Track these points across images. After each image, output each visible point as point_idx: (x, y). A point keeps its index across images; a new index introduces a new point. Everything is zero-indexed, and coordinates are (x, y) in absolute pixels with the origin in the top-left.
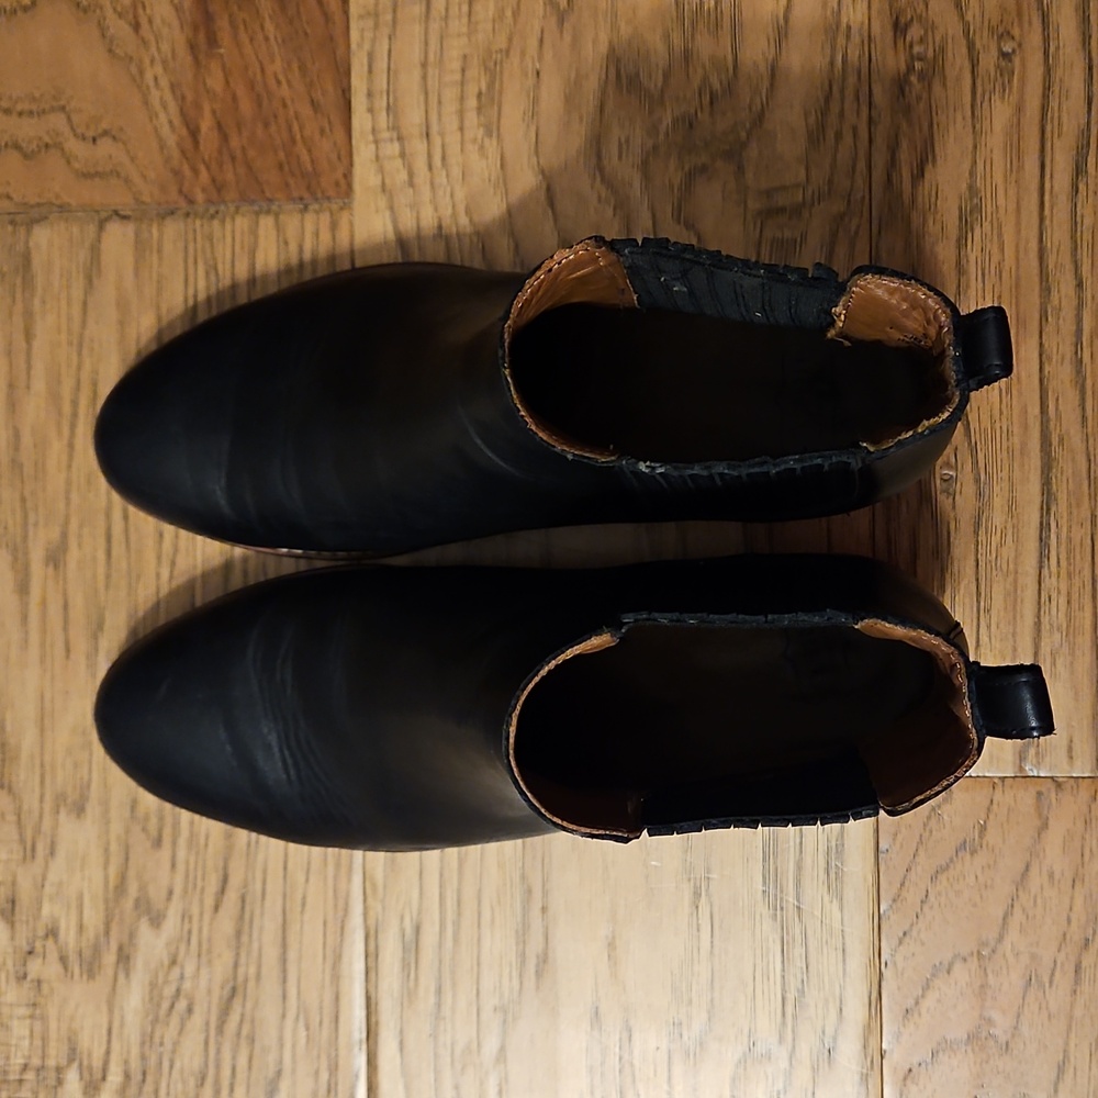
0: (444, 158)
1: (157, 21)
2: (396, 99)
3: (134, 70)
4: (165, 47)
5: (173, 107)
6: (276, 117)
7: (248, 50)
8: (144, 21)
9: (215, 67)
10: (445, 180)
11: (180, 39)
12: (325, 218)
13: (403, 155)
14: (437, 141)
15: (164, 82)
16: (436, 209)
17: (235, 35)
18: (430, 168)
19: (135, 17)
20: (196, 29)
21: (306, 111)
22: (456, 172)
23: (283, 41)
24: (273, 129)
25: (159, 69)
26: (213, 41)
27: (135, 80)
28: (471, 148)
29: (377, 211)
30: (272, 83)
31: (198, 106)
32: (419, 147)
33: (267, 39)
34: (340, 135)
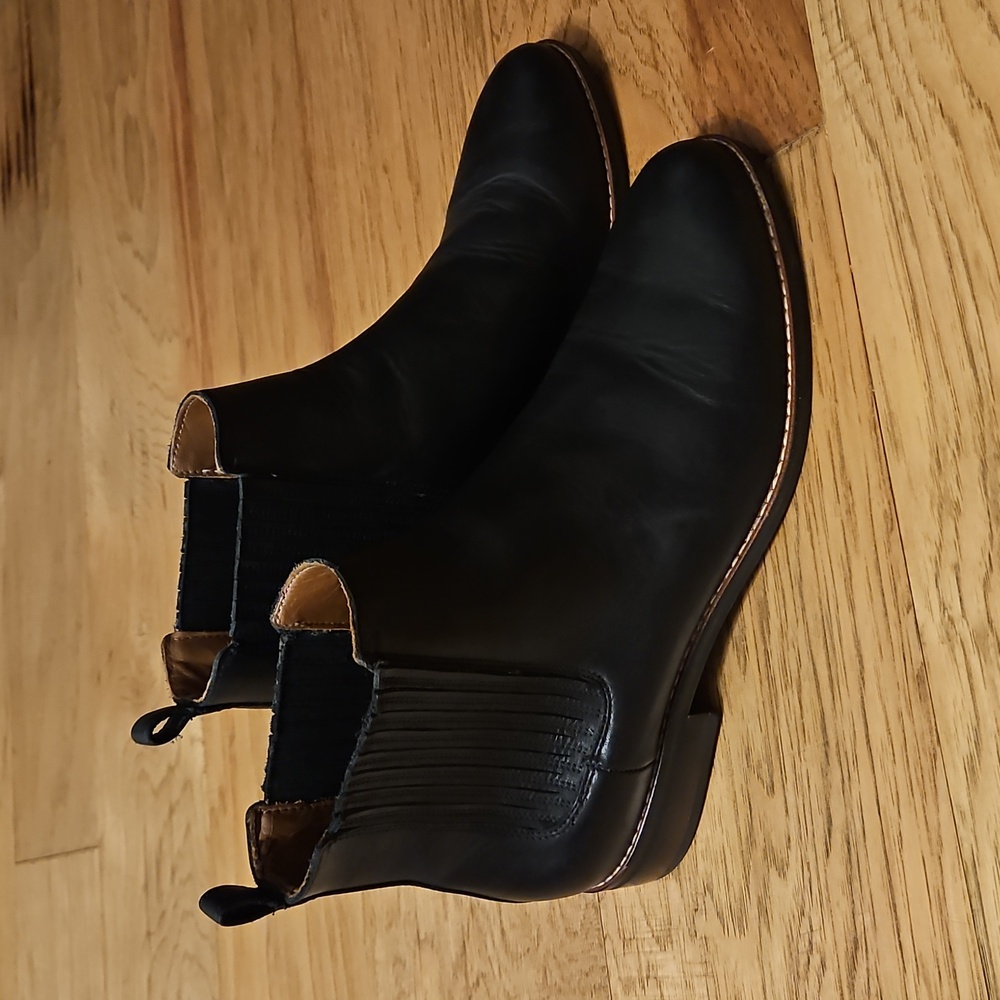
0: (891, 41)
1: (668, 53)
2: (843, 11)
3: (659, 100)
4: (676, 71)
5: (688, 116)
6: (756, 81)
7: (730, 36)
8: (660, 57)
9: (710, 67)
10: (896, 61)
11: (685, 57)
12: (806, 149)
13: (857, 58)
14: (882, 28)
15: (679, 99)
16: (893, 92)
17: (720, 31)
18: (881, 56)
19: (655, 59)
20: (693, 42)
21: (777, 62)
22: (903, 47)
23: (753, 14)
24: (756, 93)
25: (674, 89)
26: (705, 46)
27: (660, 108)
28: (913, 18)
29: (845, 120)
30: (750, 54)
31: (703, 104)
32: (868, 44)
33: (741, 20)
34: (805, 67)
